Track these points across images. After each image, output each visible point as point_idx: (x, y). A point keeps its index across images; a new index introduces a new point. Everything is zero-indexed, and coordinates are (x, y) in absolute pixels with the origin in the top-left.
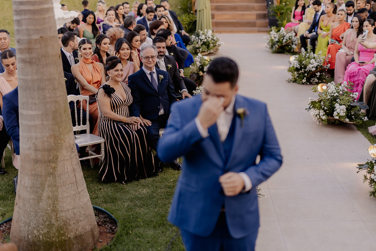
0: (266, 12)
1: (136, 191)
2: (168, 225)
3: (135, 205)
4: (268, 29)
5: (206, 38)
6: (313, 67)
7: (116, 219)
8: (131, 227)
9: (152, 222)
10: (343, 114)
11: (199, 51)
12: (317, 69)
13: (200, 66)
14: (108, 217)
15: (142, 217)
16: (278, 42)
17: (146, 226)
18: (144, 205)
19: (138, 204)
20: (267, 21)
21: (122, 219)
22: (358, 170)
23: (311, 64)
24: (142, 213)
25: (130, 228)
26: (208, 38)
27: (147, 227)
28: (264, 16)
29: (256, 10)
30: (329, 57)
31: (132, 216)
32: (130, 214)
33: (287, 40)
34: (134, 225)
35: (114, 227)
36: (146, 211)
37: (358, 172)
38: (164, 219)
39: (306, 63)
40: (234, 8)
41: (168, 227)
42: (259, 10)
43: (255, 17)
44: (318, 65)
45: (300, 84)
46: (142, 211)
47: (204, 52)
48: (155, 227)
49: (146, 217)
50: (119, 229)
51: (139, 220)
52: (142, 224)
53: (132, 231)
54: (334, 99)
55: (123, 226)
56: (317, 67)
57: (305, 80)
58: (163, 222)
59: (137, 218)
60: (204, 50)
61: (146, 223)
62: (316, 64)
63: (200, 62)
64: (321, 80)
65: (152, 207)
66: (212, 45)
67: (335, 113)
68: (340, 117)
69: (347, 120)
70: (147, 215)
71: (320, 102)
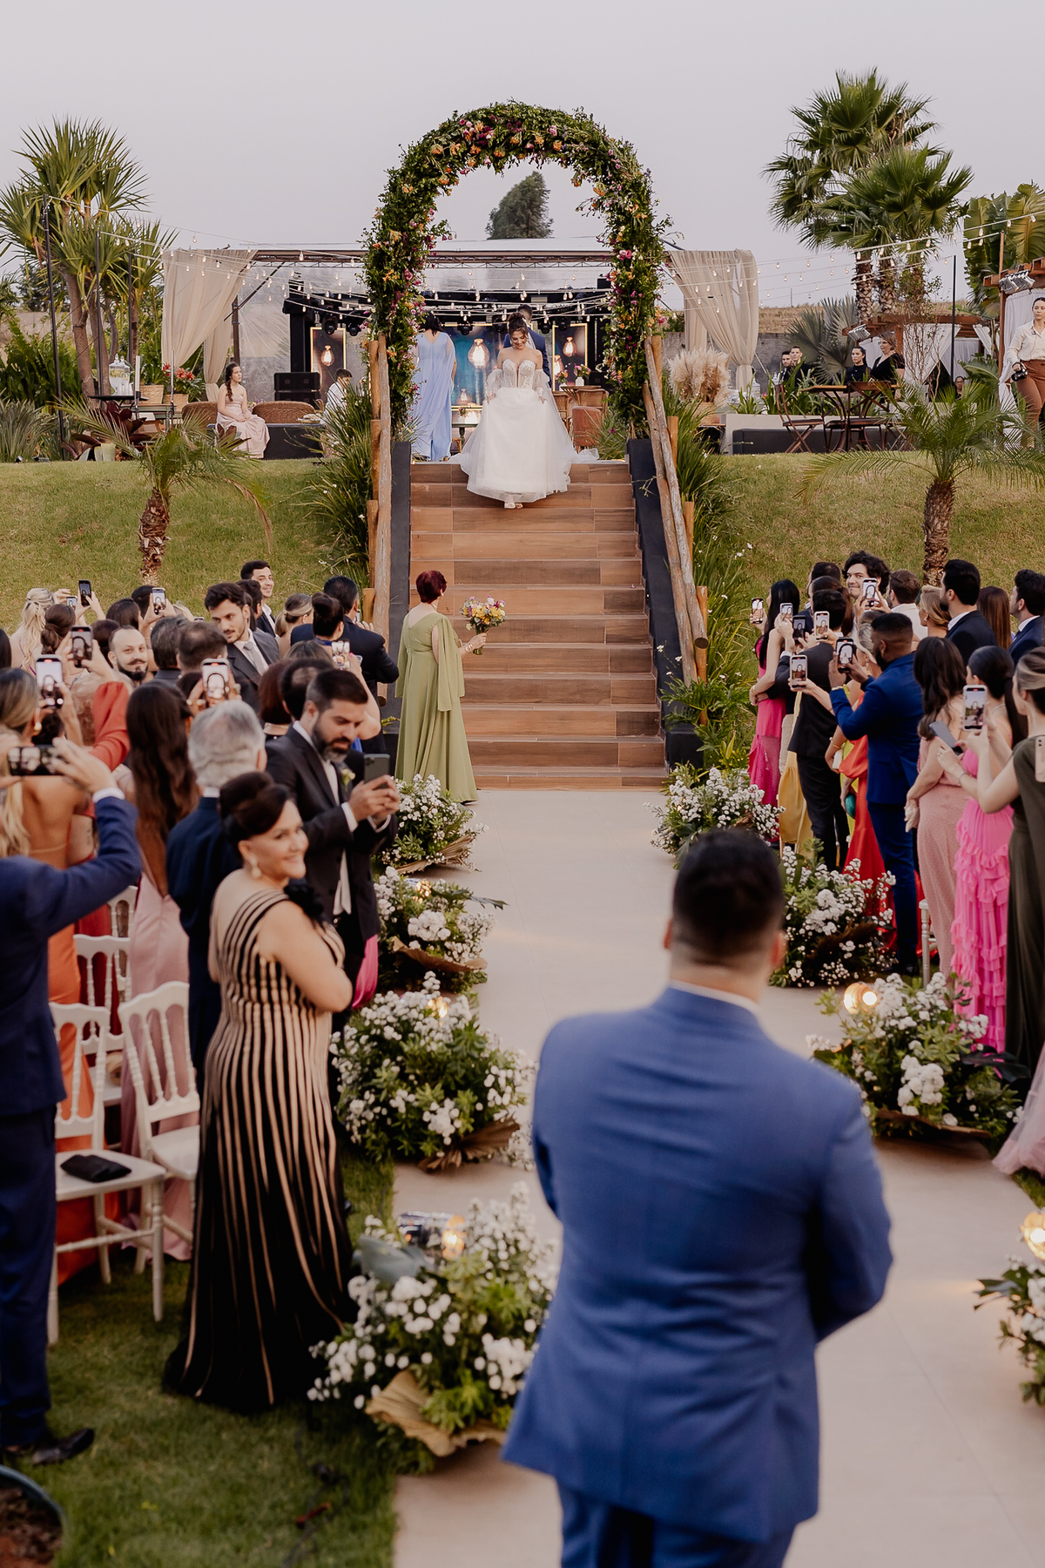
0: (655, 709)
1: (132, 1396)
2: (260, 1523)
3: (130, 1452)
4: (663, 773)
5: (418, 808)
6: (826, 921)
7: (54, 1503)
8: (116, 1531)
9: (196, 1510)
10: (932, 1096)
11: (393, 857)
12: (841, 930)
13: (393, 915)
14: (24, 1496)
15: (156, 1495)
16: (698, 823)
17: (174, 1526)
18: (165, 1449)
19: (144, 1446)
20: (660, 740)
21: (78, 1504)
22: (977, 1300)
23: (820, 908)
24: (159, 1480)
25: (112, 1536)
26: (424, 808)
27: (177, 1532)
28: (648, 724)
29: (616, 701)
30: (888, 880)
31: (117, 1493)
32: (109, 1483)
33: (733, 816)
34: (125, 1524)
35: (46, 1536)
36: (173, 1471)
37: (976, 1308)
38: (242, 1499)
39: (799, 903)
40: (533, 693)
41: (258, 1529)
42: (628, 700)
43: (611, 726)
44: (847, 913)
45: (779, 985)
46: (160, 1470)
47: (412, 861)
48: (206, 1532)
49: (174, 1496)
50: (66, 1542)
51: (145, 1505)
52: (156, 1518)
53: (117, 1547)
54: (900, 1041)
55: (82, 1529)
56: (841, 921)
57: (800, 971)
58: (238, 1512)
59: (138, 1497)
60: (409, 855)
61: (172, 1515)
62: (837, 910)
63: (391, 899)
64: (862, 970)
65: (195, 1457)
66: (441, 835)
67: (904, 1095)
68: (923, 1108)
69: (951, 1121)
70: (177, 1490)
71: (847, 1051)
